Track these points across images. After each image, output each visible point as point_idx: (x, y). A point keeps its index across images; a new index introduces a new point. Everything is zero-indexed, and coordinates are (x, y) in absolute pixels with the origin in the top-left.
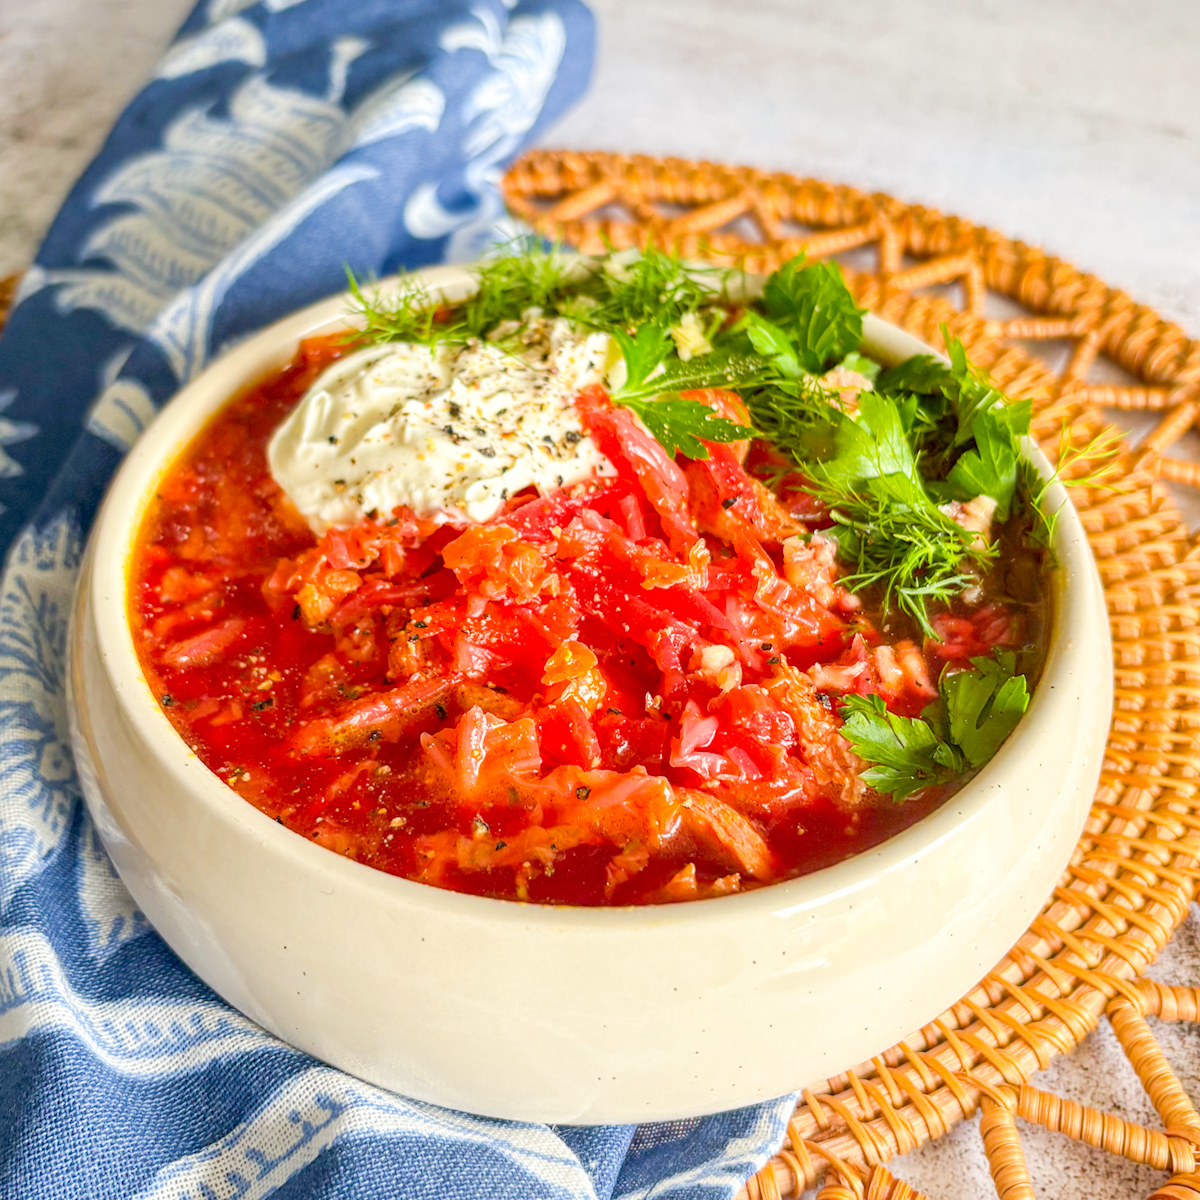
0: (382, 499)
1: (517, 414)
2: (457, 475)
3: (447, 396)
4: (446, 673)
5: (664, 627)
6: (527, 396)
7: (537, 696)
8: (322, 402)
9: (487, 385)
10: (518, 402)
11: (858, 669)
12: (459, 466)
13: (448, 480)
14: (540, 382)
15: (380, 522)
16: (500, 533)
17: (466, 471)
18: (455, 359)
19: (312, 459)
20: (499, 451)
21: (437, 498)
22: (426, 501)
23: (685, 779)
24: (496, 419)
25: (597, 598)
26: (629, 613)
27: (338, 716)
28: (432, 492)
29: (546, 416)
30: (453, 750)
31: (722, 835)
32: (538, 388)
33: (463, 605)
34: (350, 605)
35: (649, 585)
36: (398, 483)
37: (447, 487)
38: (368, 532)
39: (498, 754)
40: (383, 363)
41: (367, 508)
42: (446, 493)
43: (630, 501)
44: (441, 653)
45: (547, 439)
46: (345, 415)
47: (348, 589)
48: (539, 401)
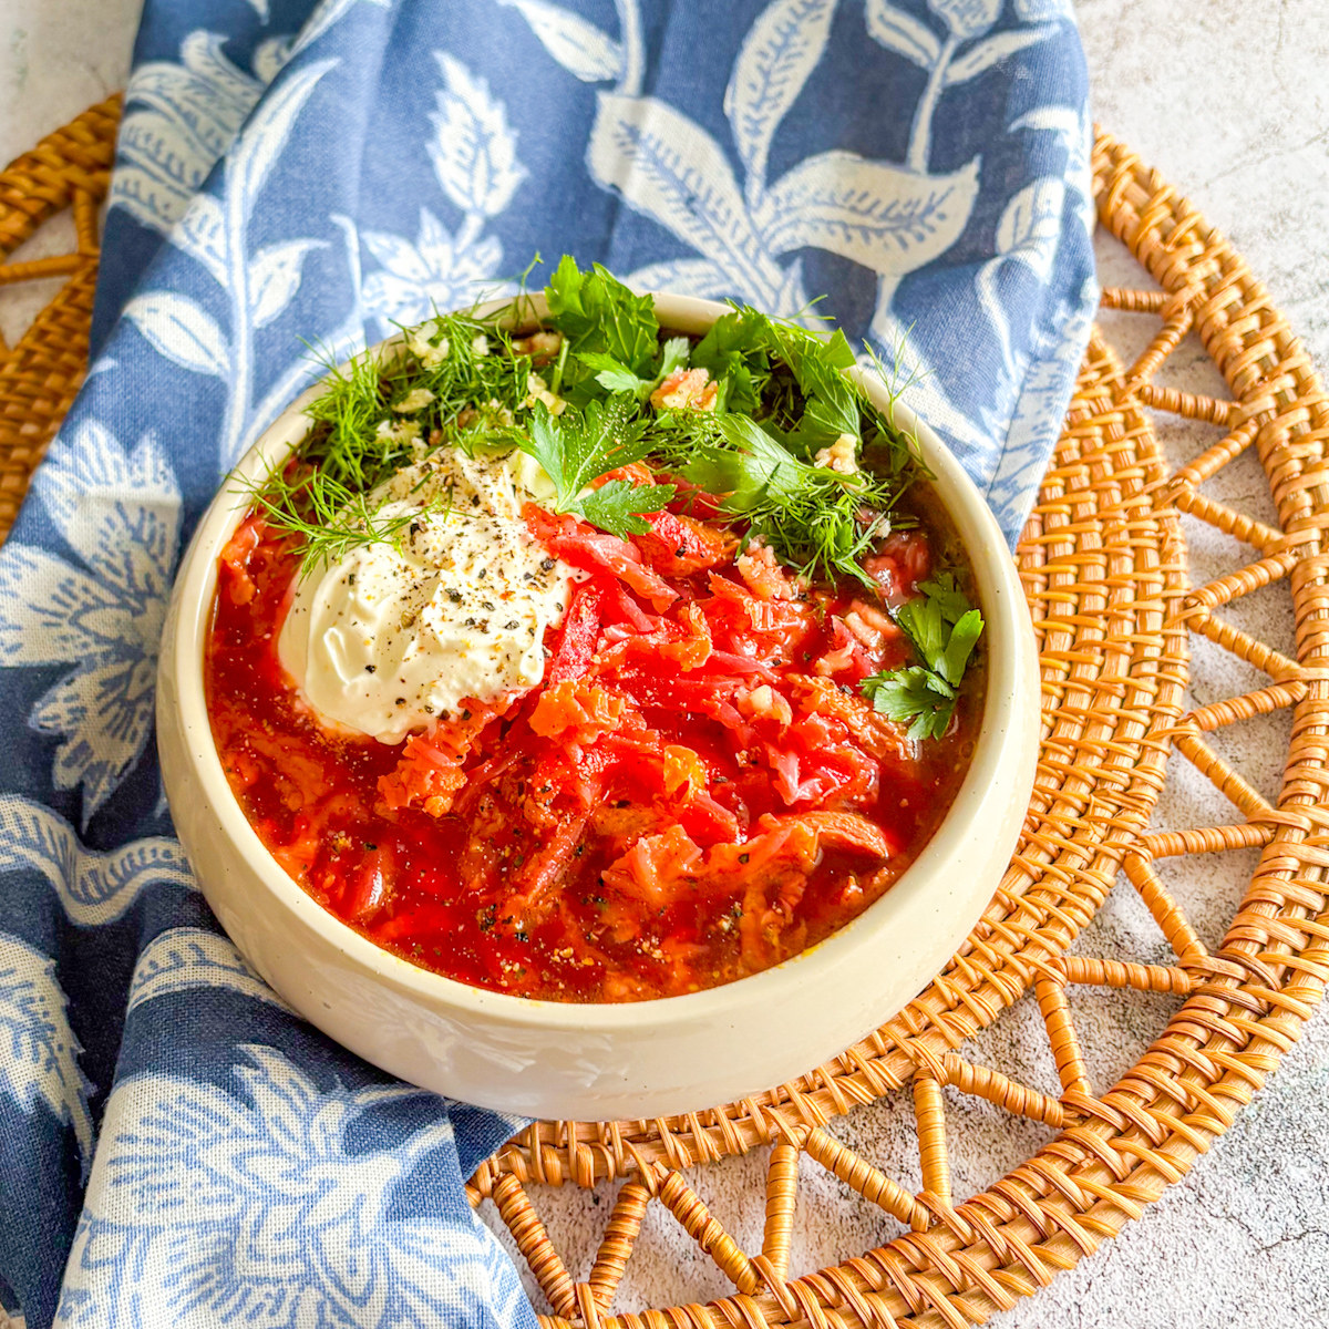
0: (446, 700)
1: (496, 569)
2: (499, 656)
3: (440, 587)
4: (578, 812)
5: (713, 693)
6: (493, 551)
7: (655, 796)
8: (334, 638)
9: (458, 556)
10: (491, 559)
11: (852, 646)
12: (495, 647)
13: (495, 664)
14: (494, 531)
15: (453, 718)
16: (566, 689)
17: (505, 650)
18: (413, 542)
19: (360, 692)
20: (517, 618)
21: (495, 681)
22: (486, 687)
23: (802, 808)
24: (482, 582)
25: (649, 693)
26: (681, 693)
27: (523, 888)
28: (489, 679)
29: (519, 559)
30: (631, 874)
31: (852, 839)
32: (498, 538)
33: (566, 759)
34: (467, 795)
35: (686, 668)
36: (455, 684)
37: (499, 670)
38: (450, 732)
39: (666, 861)
40: (359, 578)
41: (437, 713)
42: (501, 676)
43: (629, 604)
44: (567, 801)
45: (527, 576)
46: (366, 643)
47: (461, 784)
48: (506, 549)
